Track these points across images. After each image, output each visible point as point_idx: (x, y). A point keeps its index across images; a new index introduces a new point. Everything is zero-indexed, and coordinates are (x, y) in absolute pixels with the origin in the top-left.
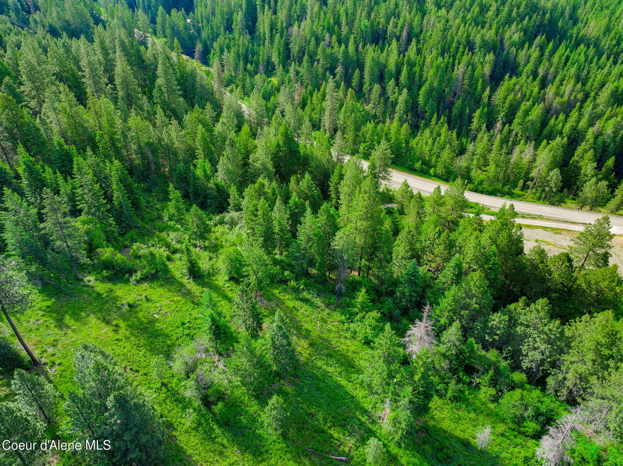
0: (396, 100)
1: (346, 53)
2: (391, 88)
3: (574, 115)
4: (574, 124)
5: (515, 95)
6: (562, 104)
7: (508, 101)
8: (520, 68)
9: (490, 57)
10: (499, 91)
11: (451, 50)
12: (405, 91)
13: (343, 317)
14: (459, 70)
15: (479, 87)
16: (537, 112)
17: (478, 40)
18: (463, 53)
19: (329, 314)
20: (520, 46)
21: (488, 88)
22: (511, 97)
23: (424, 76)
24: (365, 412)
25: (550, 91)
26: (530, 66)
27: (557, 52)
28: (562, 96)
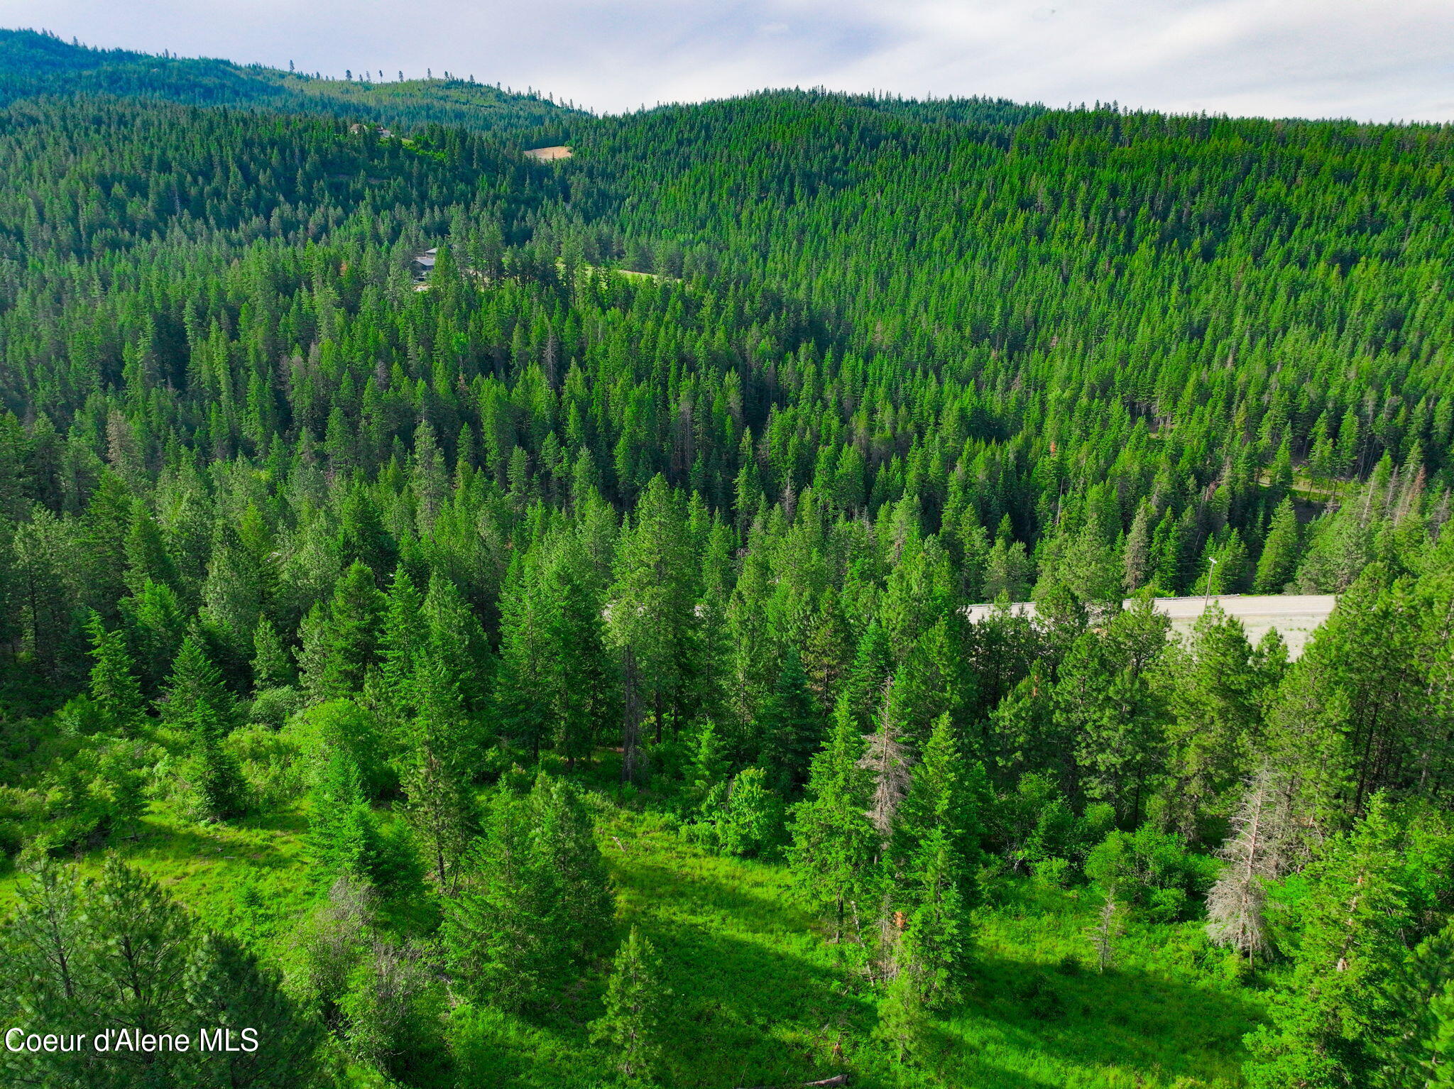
0: (568, 474)
1: (431, 395)
2: (551, 451)
3: (915, 456)
4: (921, 471)
5: (802, 436)
6: (885, 441)
7: (791, 449)
8: (791, 395)
9: (731, 378)
10: (767, 434)
11: (654, 374)
12: (584, 452)
13: (669, 817)
14: (681, 406)
15: (729, 431)
16: (850, 458)
17: (700, 350)
18: (680, 375)
19: (630, 819)
20: (780, 358)
21: (748, 431)
22: (794, 440)
23: (616, 423)
24: (827, 974)
25: (859, 423)
26: (807, 389)
27: (844, 363)
28: (882, 429)
